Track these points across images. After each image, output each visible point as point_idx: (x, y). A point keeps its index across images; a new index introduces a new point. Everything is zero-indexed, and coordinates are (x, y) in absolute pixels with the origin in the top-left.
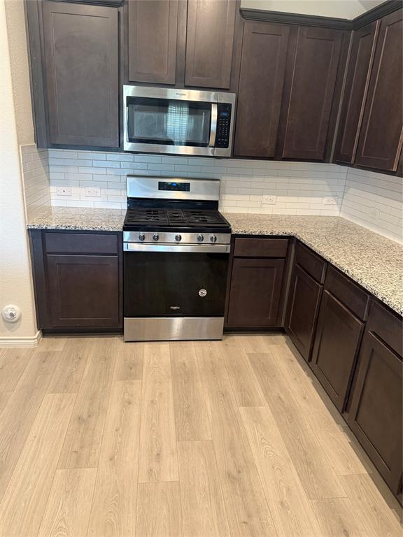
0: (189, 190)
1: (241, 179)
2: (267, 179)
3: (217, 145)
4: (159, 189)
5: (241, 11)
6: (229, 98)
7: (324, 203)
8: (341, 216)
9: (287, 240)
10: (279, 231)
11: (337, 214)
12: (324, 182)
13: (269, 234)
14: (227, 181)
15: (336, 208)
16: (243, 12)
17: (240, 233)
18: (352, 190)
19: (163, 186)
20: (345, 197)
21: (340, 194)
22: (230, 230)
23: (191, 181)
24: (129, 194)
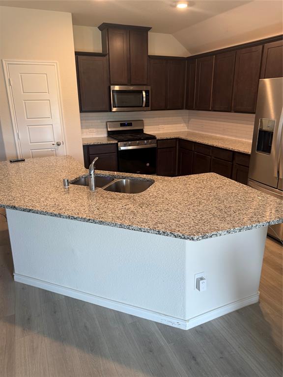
0: (132, 126)
3: (146, 106)
5: (149, 56)
7: (182, 126)
8: (189, 130)
10: (173, 137)
11: (187, 130)
13: (169, 138)
15: (186, 128)
17: (160, 139)
19: (122, 125)
20: (190, 122)
21: (187, 122)
22: (156, 138)
23: (132, 122)
24: (109, 130)
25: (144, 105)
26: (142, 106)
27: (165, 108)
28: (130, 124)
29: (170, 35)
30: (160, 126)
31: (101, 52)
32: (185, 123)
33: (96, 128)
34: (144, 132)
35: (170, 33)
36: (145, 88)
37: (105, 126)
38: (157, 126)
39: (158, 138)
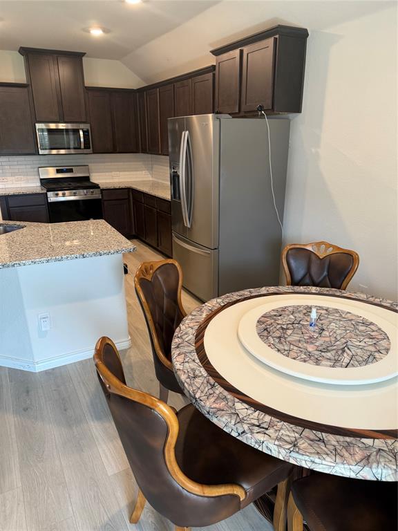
0: (73, 172)
3: (85, 148)
4: (57, 173)
5: (86, 87)
6: (86, 127)
7: (143, 174)
10: (123, 186)
11: (151, 179)
12: (141, 163)
13: (118, 188)
17: (105, 188)
19: (59, 171)
20: (153, 169)
22: (99, 187)
23: (73, 168)
24: (42, 177)
26: (80, 148)
27: (114, 151)
28: (71, 171)
29: (118, 61)
30: (113, 173)
31: (25, 82)
32: (148, 170)
33: (24, 176)
34: (91, 180)
35: (117, 59)
36: (82, 126)
37: (36, 173)
38: (110, 174)
39: (102, 187)
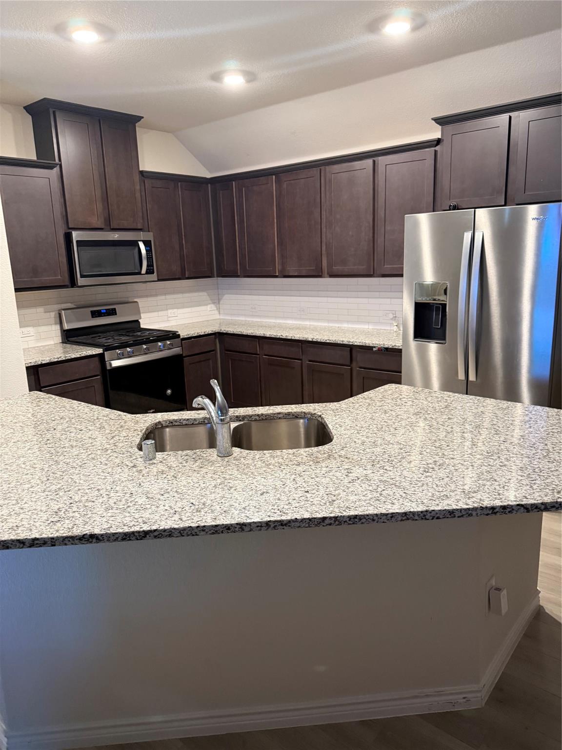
0: (116, 314)
1: (150, 299)
2: (168, 297)
3: (147, 273)
4: (93, 317)
6: (149, 236)
7: (209, 309)
8: (222, 317)
9: (213, 336)
10: (209, 330)
11: (217, 317)
12: (205, 294)
13: (203, 334)
14: (142, 302)
15: (216, 312)
16: (144, 174)
17: (186, 337)
18: (226, 296)
19: (96, 314)
20: (221, 302)
21: (217, 301)
22: (179, 335)
23: (115, 306)
24: (66, 327)
25: (144, 271)
26: (139, 273)
27: (182, 276)
28: (112, 312)
32: (214, 303)
34: (142, 326)
36: (142, 235)
37: (56, 320)
39: (183, 334)
